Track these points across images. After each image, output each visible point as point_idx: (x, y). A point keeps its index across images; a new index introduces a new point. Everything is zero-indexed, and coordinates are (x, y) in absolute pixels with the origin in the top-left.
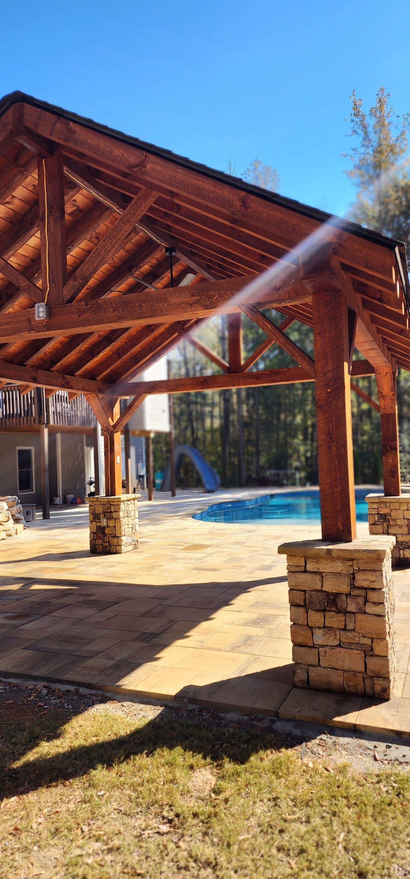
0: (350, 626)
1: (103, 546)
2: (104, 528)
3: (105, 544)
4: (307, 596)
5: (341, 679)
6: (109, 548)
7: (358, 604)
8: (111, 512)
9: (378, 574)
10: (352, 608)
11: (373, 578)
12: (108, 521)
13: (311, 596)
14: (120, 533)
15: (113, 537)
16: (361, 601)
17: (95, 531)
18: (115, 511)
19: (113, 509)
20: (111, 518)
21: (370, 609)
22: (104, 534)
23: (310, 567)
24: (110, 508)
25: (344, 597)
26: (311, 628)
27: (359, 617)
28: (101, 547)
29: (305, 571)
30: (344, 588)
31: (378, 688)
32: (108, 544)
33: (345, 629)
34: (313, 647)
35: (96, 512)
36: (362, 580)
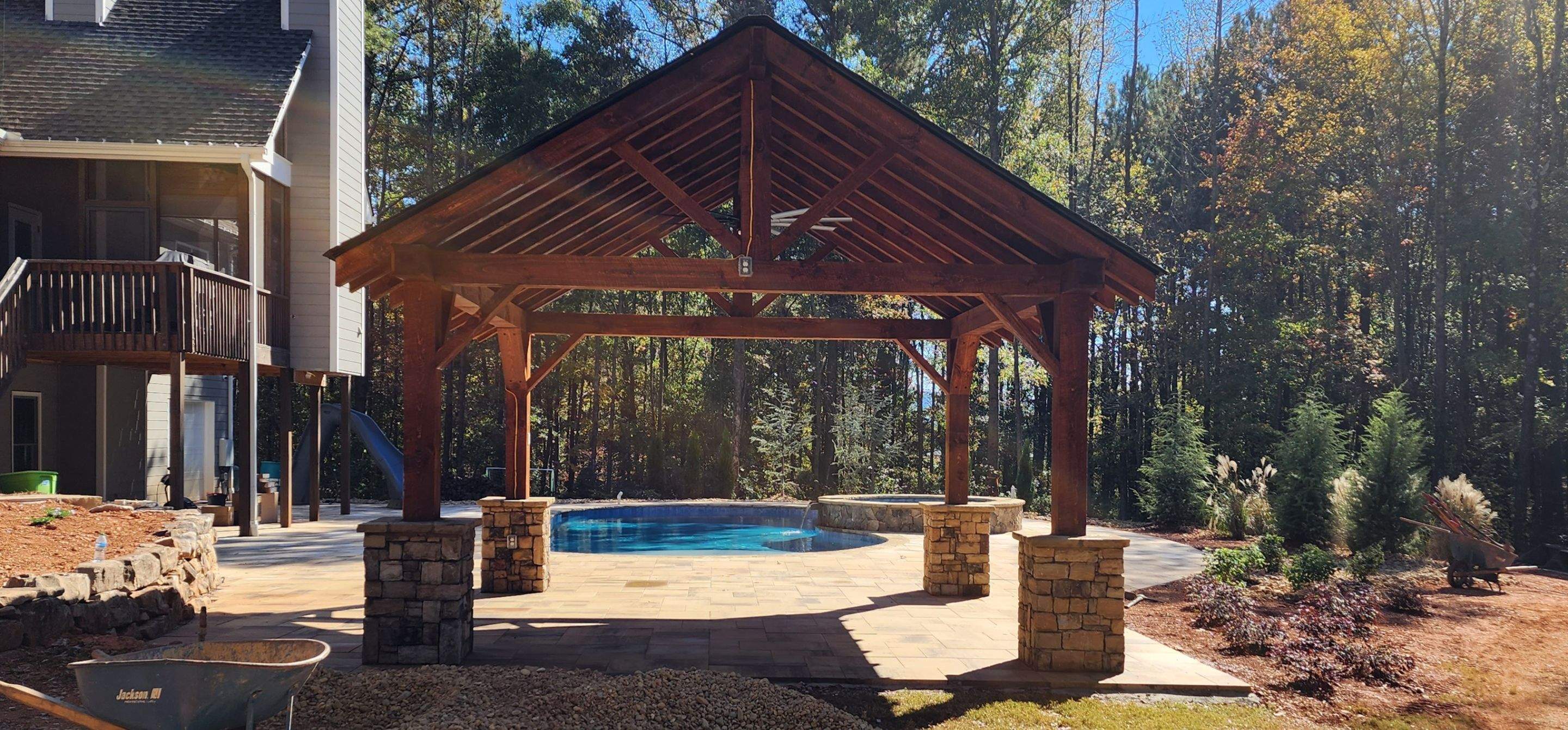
0: (1092, 610)
1: (508, 582)
2: (511, 551)
3: (511, 578)
4: (1054, 585)
5: (1082, 659)
6: (519, 584)
7: (1101, 590)
8: (526, 525)
9: (1120, 561)
10: (1095, 593)
11: (1115, 566)
12: (520, 539)
13: (1058, 584)
14: (542, 559)
15: (528, 565)
16: (1103, 586)
17: (493, 556)
18: (534, 524)
19: (529, 519)
20: (526, 535)
21: (1111, 593)
22: (511, 561)
23: (1057, 558)
24: (523, 518)
25: (1089, 584)
26: (1056, 615)
27: (1101, 601)
28: (504, 582)
29: (1054, 562)
30: (1090, 576)
31: (1114, 663)
32: (517, 577)
33: (1088, 613)
34: (1058, 632)
35: (496, 524)
36: (1106, 568)
